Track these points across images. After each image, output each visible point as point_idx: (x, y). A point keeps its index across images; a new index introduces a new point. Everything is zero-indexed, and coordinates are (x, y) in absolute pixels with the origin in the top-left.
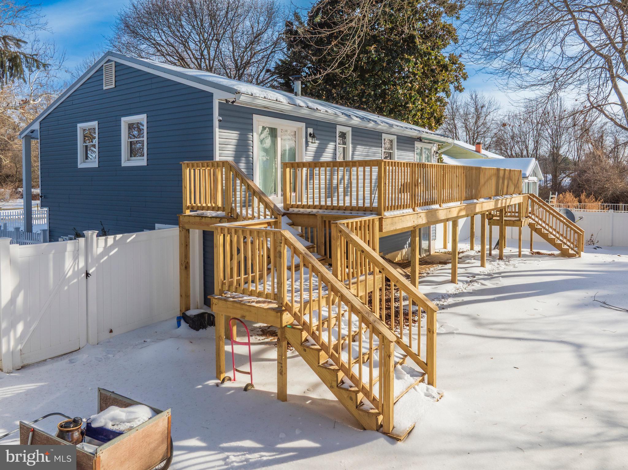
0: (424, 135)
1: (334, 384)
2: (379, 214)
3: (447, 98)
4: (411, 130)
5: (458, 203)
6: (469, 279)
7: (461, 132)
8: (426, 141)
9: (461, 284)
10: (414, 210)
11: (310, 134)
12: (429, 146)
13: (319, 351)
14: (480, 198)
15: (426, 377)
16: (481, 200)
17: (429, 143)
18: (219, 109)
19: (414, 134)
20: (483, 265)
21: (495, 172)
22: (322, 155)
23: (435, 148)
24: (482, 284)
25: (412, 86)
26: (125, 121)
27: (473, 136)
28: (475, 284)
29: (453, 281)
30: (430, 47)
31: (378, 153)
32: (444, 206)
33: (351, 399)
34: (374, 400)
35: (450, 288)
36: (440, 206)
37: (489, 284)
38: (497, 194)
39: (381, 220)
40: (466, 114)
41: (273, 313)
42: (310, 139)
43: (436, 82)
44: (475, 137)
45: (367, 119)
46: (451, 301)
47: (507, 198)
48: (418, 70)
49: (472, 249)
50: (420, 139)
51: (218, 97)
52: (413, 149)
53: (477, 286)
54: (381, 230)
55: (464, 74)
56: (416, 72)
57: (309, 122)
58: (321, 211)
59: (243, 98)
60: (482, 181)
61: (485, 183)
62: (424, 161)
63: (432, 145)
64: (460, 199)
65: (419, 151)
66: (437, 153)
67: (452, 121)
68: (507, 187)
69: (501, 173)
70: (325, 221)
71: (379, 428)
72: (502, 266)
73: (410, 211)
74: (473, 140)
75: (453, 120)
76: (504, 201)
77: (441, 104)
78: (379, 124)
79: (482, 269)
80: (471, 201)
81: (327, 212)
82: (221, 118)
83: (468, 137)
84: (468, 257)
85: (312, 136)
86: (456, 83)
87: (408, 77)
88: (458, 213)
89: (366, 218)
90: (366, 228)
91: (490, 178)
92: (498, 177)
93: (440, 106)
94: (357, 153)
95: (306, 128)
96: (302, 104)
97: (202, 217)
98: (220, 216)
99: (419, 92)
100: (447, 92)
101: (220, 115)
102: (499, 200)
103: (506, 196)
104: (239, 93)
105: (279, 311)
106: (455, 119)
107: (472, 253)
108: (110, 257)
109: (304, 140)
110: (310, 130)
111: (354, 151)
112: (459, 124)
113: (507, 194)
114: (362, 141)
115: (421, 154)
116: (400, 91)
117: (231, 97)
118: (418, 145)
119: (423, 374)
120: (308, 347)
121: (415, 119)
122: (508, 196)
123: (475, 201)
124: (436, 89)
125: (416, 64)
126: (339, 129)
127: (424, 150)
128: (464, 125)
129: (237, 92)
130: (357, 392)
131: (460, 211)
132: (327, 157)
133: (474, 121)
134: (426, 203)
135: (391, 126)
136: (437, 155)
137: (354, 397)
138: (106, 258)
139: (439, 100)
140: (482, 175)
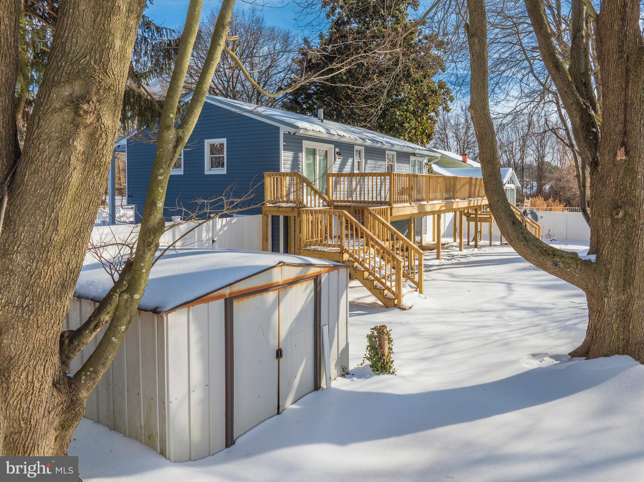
0: (417, 151)
1: (372, 287)
2: (390, 205)
3: (437, 117)
4: (407, 148)
5: (440, 201)
6: (449, 258)
7: (452, 142)
8: (418, 155)
9: (443, 260)
10: (411, 204)
11: (337, 153)
12: (420, 159)
13: (364, 271)
14: (457, 198)
15: (418, 290)
16: (457, 200)
17: (421, 157)
18: (284, 137)
19: (410, 150)
20: (461, 250)
21: (468, 180)
22: (344, 167)
23: (426, 161)
24: (458, 260)
25: (408, 108)
26: (208, 143)
27: (464, 146)
28: (454, 260)
29: (438, 258)
30: (422, 75)
31: (382, 166)
32: (431, 202)
33: (381, 293)
34: (393, 292)
35: (436, 262)
36: (428, 202)
37: (463, 260)
38: (470, 196)
39: (391, 209)
40: (457, 125)
41: (338, 254)
42: (337, 156)
43: (427, 105)
44: (466, 146)
45: (376, 140)
46: (435, 268)
47: (478, 200)
48: (412, 95)
49: (455, 241)
50: (414, 154)
51: (283, 130)
52: (408, 162)
53: (454, 261)
54: (391, 215)
55: (451, 97)
56: (411, 97)
57: (337, 144)
58: (352, 204)
59: (301, 131)
60: (458, 187)
61: (460, 189)
62: (417, 173)
63: (423, 158)
64: (441, 199)
65: (413, 164)
66: (427, 164)
67: (444, 131)
68: (479, 191)
69: (474, 182)
70: (356, 210)
71: (395, 306)
72: (476, 251)
73: (408, 204)
74: (463, 149)
75: (445, 129)
76: (476, 201)
77: (432, 121)
78: (384, 145)
79: (460, 253)
80: (450, 200)
81: (357, 204)
82: (285, 144)
83: (458, 146)
84: (452, 246)
85: (339, 154)
86: (444, 105)
87: (404, 101)
88: (440, 208)
89: (383, 207)
90: (383, 213)
91: (464, 185)
92: (471, 184)
93: (430, 123)
94: (368, 165)
95: (335, 148)
96: (335, 133)
97: (280, 207)
98: (292, 206)
99: (414, 113)
100: (436, 113)
101: (284, 142)
102: (472, 200)
103: (478, 198)
104: (299, 128)
105: (341, 253)
106: (447, 129)
107: (455, 244)
108: (224, 232)
109: (333, 156)
110: (337, 150)
111: (366, 163)
112: (450, 134)
113: (478, 197)
114: (372, 156)
115: (414, 166)
116: (398, 113)
117: (292, 130)
118: (412, 158)
119: (416, 288)
120: (358, 270)
121: (410, 135)
122: (480, 199)
123: (453, 200)
124: (427, 111)
125: (411, 89)
126: (356, 148)
127: (417, 162)
128: (454, 135)
129: (297, 127)
130: (384, 290)
131: (441, 207)
132: (347, 170)
133: (464, 131)
134: (418, 200)
135: (393, 145)
136: (428, 166)
137: (382, 292)
138: (222, 232)
139: (430, 118)
140: (458, 182)
